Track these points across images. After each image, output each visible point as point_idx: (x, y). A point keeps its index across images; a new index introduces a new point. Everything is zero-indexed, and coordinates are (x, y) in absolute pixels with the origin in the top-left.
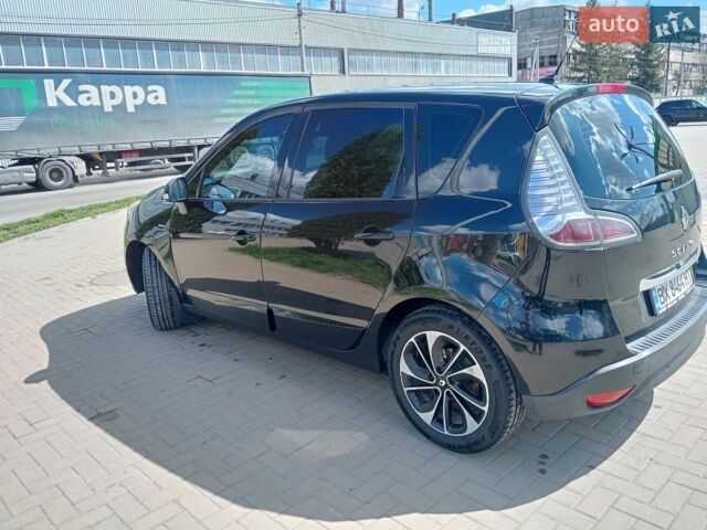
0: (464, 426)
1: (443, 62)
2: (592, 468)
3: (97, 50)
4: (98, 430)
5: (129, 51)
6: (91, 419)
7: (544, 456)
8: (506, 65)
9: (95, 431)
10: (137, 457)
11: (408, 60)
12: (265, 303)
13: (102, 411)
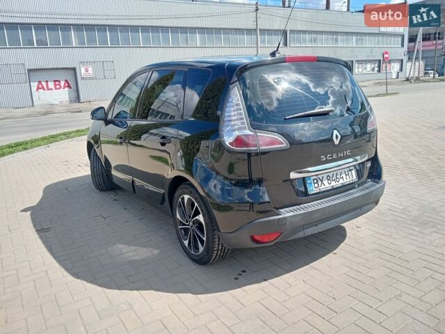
0: (198, 249)
1: (354, 38)
2: (265, 280)
3: (137, 34)
4: (37, 236)
5: (155, 34)
6: (37, 231)
7: (244, 271)
8: (400, 39)
9: (36, 236)
10: (45, 249)
11: (330, 36)
12: (131, 177)
13: (45, 227)
